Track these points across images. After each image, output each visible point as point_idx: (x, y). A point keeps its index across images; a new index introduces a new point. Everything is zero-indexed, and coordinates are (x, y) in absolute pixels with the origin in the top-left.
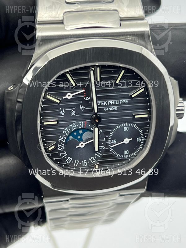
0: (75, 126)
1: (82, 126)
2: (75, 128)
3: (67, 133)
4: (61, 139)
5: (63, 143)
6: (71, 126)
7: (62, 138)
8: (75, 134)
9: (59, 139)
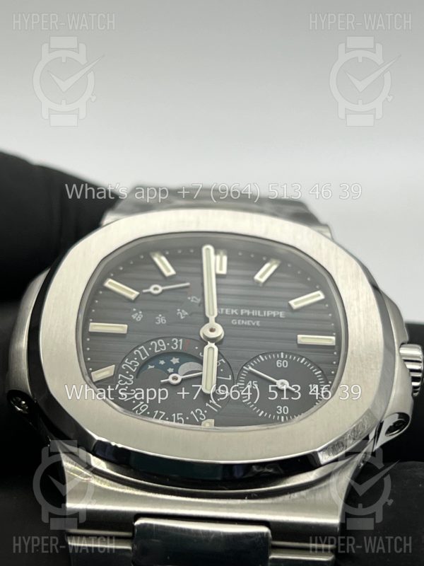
0: (164, 345)
1: (179, 346)
2: (163, 348)
3: (144, 355)
4: (127, 364)
5: (131, 372)
6: (154, 344)
7: (131, 363)
8: (162, 362)
9: (124, 365)
